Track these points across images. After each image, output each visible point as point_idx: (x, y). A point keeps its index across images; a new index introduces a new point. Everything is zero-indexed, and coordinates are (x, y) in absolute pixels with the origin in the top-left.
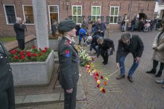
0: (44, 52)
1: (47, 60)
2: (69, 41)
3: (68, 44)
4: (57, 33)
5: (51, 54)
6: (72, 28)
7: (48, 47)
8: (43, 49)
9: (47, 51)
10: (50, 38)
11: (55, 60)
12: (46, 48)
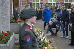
0: (6, 34)
1: (9, 42)
2: (29, 27)
3: (29, 30)
4: (19, 20)
5: (12, 37)
6: (33, 16)
7: (10, 30)
8: (5, 32)
9: (8, 34)
10: (12, 22)
11: (16, 42)
12: (8, 32)
